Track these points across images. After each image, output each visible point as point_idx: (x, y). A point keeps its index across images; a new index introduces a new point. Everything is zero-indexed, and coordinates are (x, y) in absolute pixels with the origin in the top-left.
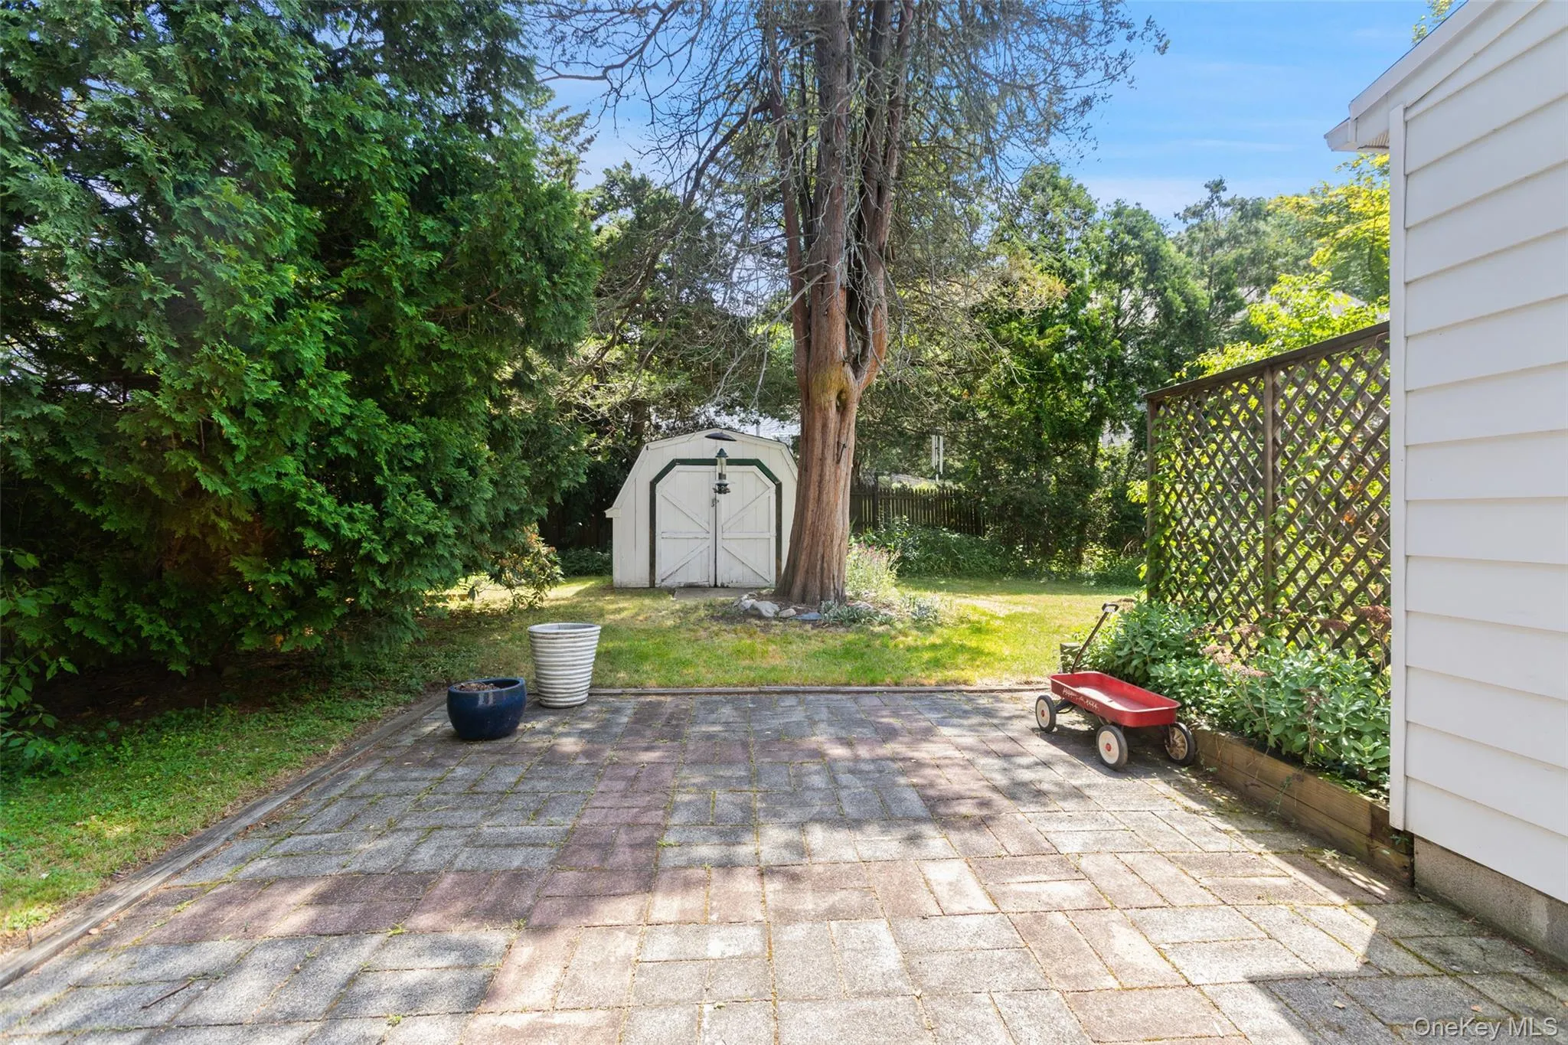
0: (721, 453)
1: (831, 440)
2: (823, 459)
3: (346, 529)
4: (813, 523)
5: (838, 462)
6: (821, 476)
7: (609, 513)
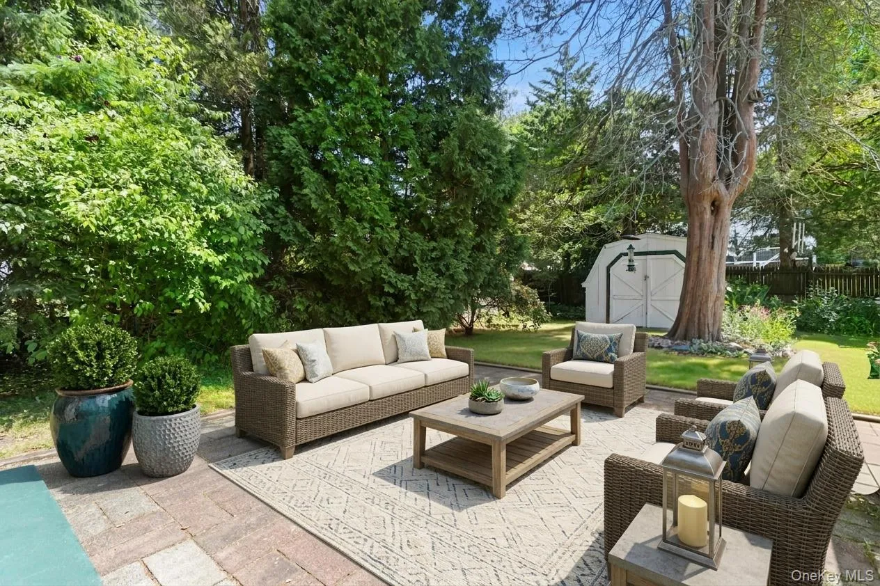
0: (631, 247)
1: (707, 233)
2: (700, 247)
3: (399, 284)
4: (693, 288)
5: (712, 248)
6: (699, 258)
7: (584, 285)
